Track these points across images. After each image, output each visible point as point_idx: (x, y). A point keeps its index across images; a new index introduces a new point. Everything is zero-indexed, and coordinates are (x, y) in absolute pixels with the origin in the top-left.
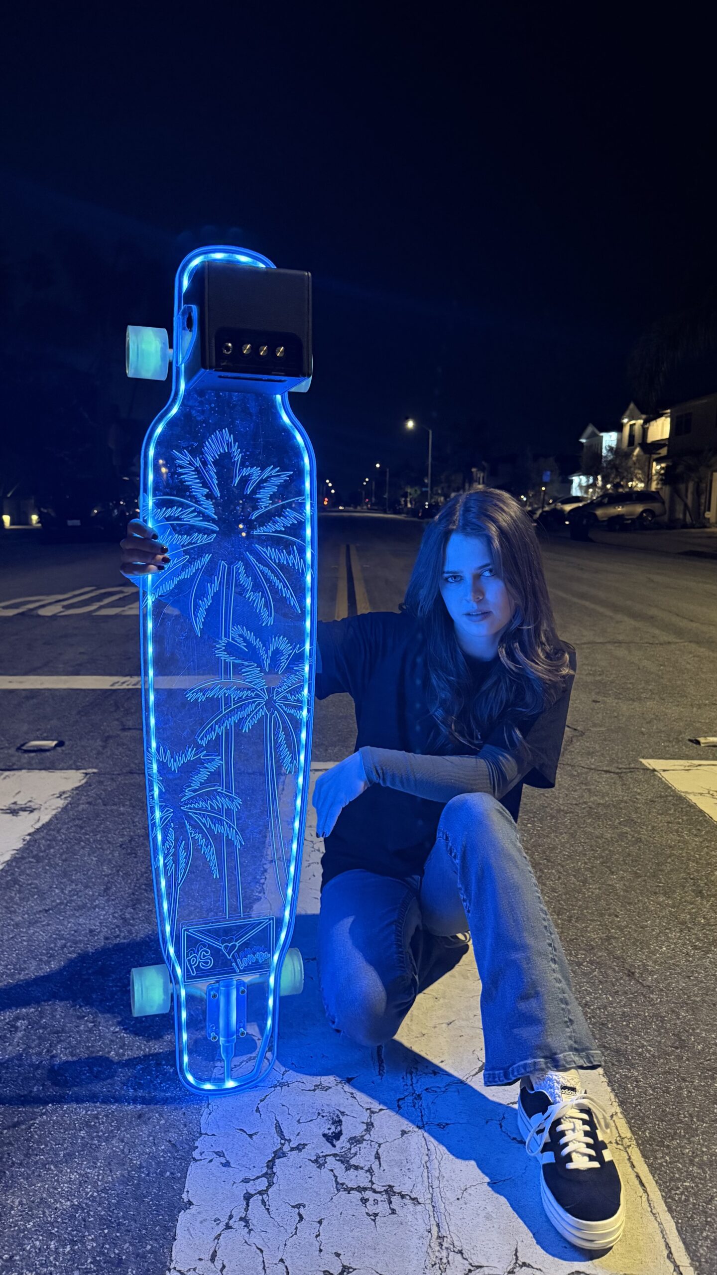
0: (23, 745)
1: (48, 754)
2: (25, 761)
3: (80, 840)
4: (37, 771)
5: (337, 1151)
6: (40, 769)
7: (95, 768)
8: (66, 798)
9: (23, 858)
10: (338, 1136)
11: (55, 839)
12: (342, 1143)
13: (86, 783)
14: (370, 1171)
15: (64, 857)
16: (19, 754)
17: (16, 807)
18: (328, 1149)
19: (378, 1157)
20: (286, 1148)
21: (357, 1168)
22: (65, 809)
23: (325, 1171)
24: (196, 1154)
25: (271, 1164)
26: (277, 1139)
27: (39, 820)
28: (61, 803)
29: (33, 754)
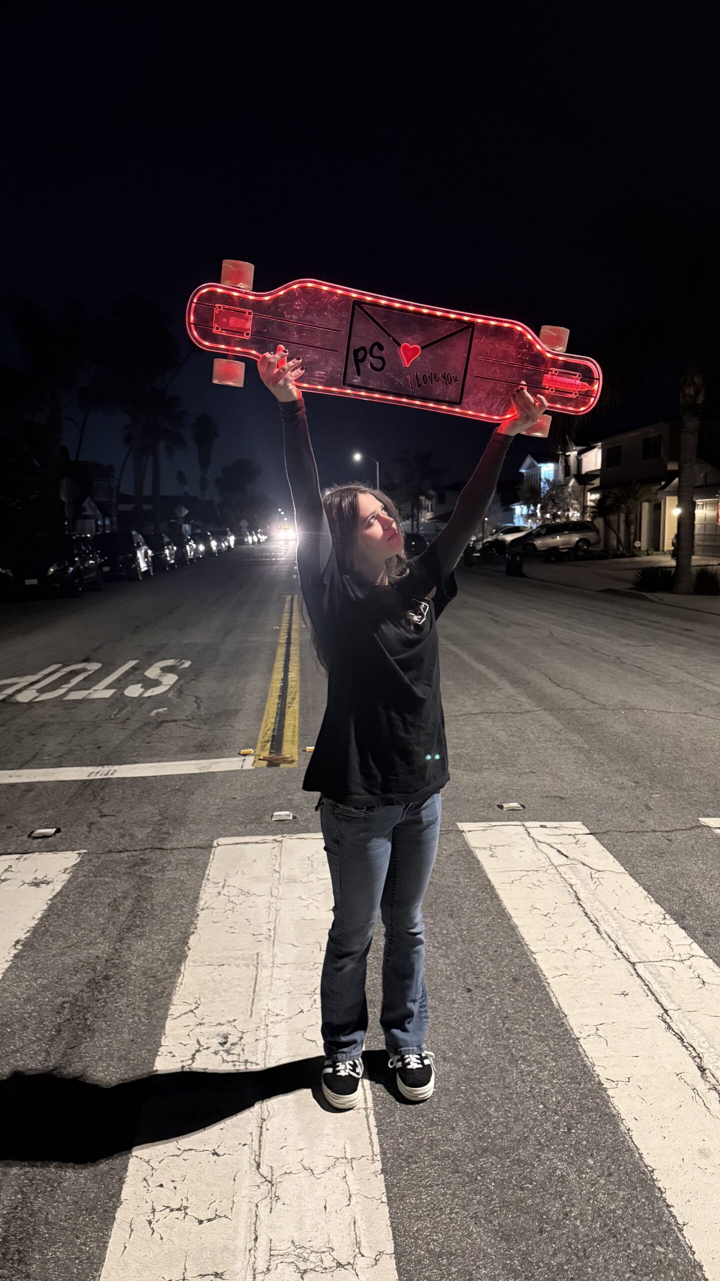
0: (32, 833)
1: (50, 839)
2: (35, 846)
3: (82, 902)
4: (45, 853)
5: (225, 1048)
6: (48, 852)
7: (85, 849)
8: (69, 873)
9: (49, 915)
10: (225, 1043)
11: (66, 902)
12: (228, 1046)
13: (81, 861)
14: (239, 1055)
15: (74, 913)
16: (30, 840)
17: (38, 881)
18: (221, 1048)
19: (243, 1050)
20: (201, 1049)
21: (233, 1054)
22: (69, 881)
23: (218, 1057)
24: (159, 1053)
25: (194, 1055)
26: (198, 1046)
27: (54, 890)
28: (66, 877)
29: (40, 840)
